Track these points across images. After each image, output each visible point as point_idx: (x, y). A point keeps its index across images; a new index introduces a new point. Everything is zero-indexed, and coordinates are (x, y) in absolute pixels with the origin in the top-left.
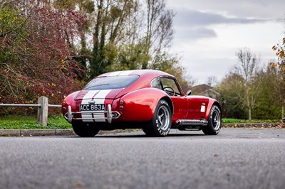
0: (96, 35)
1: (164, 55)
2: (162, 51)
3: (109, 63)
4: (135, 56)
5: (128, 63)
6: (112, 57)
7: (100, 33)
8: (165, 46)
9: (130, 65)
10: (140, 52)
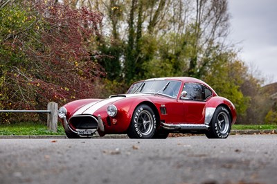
0: (131, 23)
1: (217, 46)
2: (216, 42)
3: (148, 58)
4: (179, 48)
5: (170, 58)
6: (151, 50)
7: (136, 20)
8: (219, 35)
9: (172, 60)
10: (185, 43)
